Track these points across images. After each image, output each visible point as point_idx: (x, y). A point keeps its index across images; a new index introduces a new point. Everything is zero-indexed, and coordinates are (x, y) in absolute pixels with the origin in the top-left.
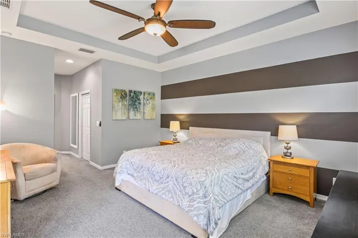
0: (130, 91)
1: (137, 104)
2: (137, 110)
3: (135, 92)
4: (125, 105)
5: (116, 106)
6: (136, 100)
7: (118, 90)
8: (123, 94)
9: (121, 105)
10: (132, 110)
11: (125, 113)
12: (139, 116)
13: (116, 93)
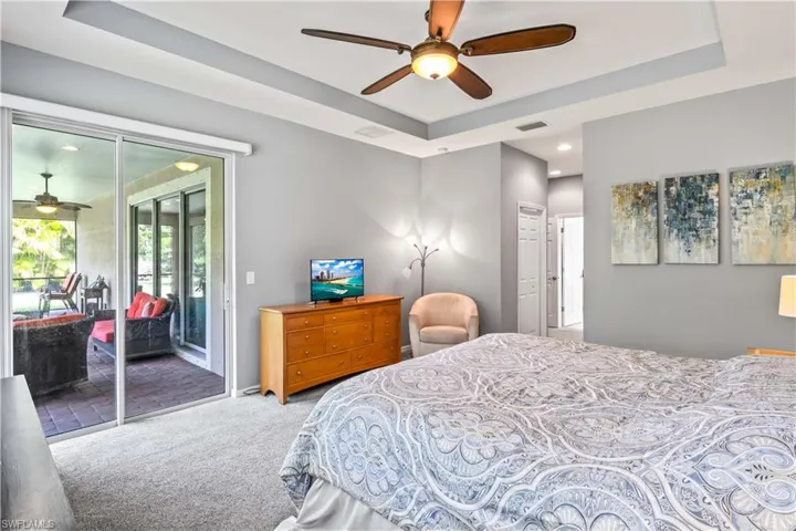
0: (670, 182)
1: (695, 214)
2: (697, 236)
3: (684, 181)
4: (648, 224)
5: (620, 228)
6: (690, 206)
7: (626, 187)
8: (641, 194)
9: (633, 225)
10: (673, 235)
11: (647, 248)
12: (704, 254)
13: (618, 196)
